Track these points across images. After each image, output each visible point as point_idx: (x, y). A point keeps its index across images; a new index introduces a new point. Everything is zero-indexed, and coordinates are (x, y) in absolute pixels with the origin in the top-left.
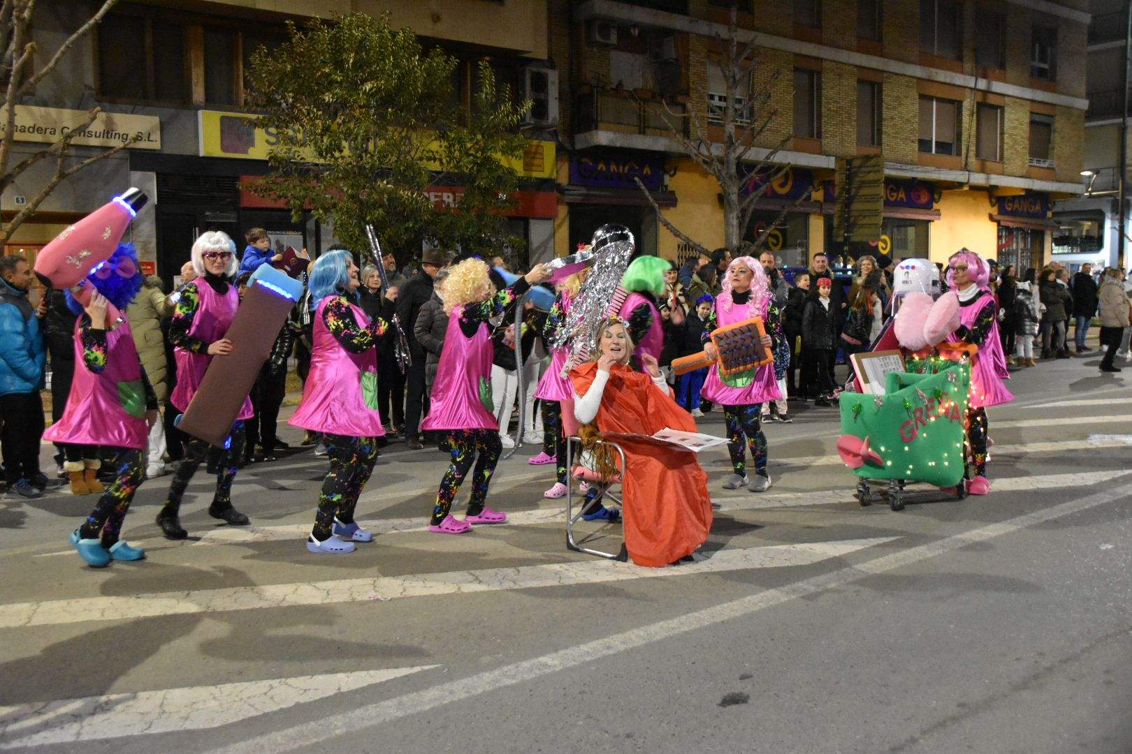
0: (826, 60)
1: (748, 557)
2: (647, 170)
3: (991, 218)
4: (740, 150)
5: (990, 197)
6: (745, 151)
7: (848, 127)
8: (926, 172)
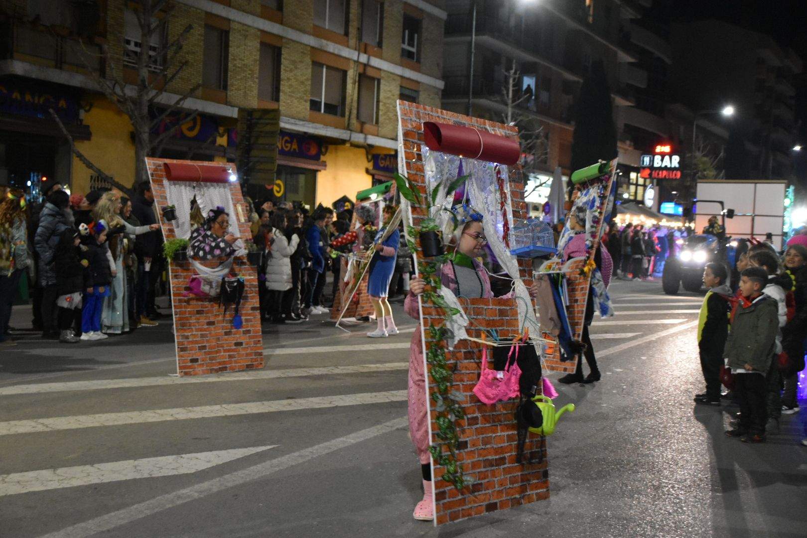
0: (234, 21)
1: (137, 468)
2: (62, 104)
3: (367, 171)
4: (152, 93)
5: (367, 153)
6: (157, 95)
7: (250, 83)
8: (316, 128)
